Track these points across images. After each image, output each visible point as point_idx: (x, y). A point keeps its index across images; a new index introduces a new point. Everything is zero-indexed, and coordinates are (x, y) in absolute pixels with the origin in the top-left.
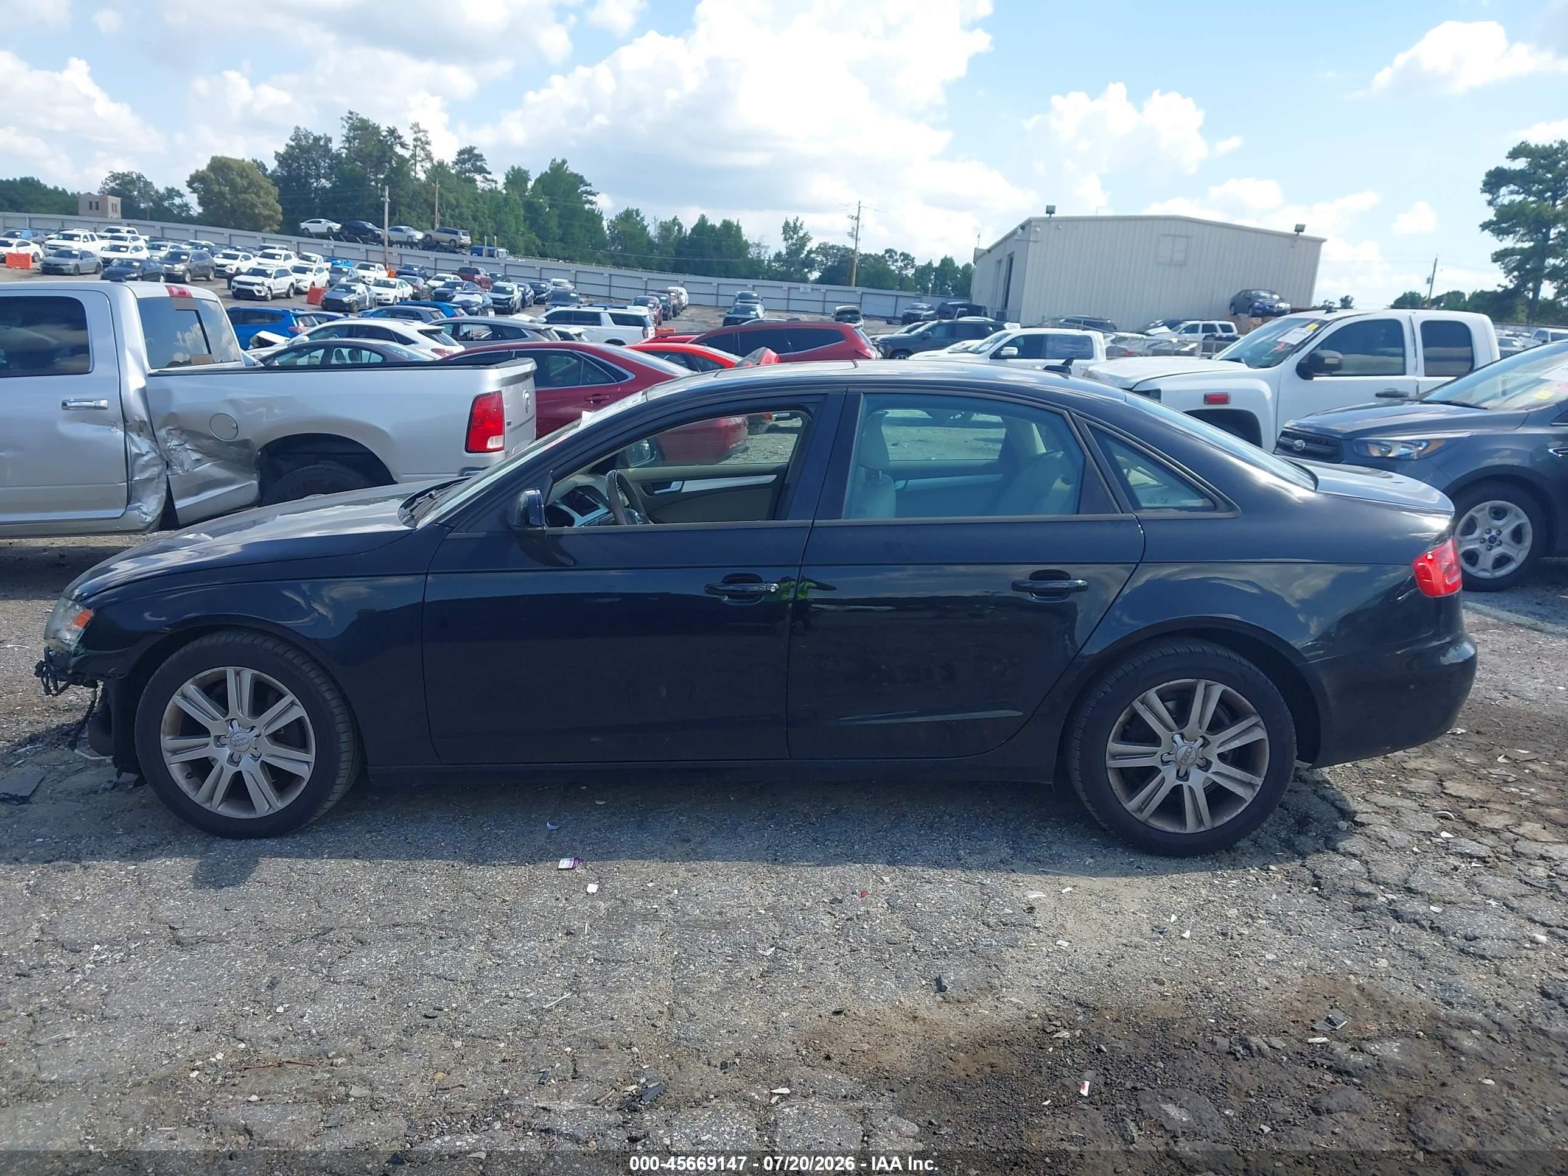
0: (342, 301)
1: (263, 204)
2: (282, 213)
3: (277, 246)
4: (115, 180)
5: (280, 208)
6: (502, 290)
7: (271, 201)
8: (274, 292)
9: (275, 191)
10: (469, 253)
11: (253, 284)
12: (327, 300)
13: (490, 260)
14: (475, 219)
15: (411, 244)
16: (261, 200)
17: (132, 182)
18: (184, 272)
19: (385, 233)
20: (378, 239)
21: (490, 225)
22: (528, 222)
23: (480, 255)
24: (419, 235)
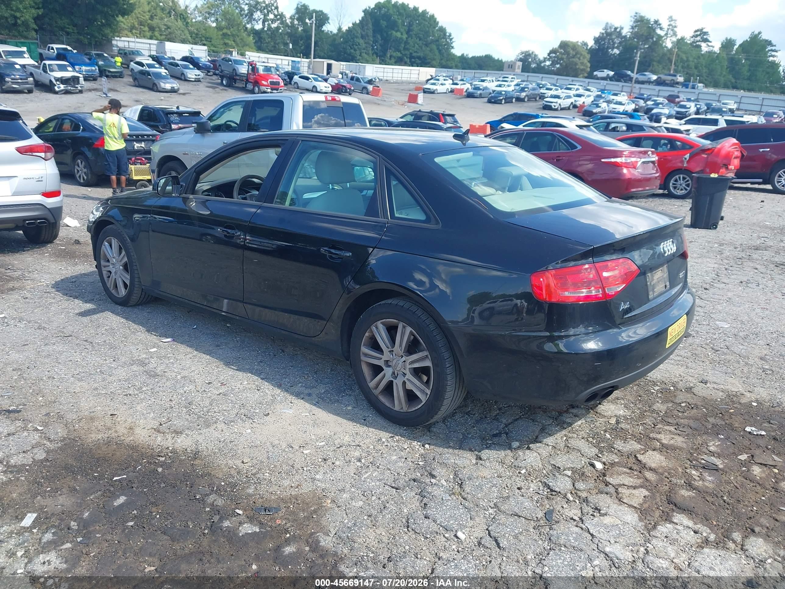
0: (592, 112)
1: (581, 63)
2: (590, 68)
3: (577, 84)
4: (522, 54)
5: (589, 65)
6: (684, 107)
7: (586, 61)
8: (562, 106)
9: (588, 56)
10: (681, 87)
11: (552, 102)
12: (585, 111)
13: (693, 90)
14: (696, 68)
15: (649, 82)
16: (581, 61)
17: (529, 55)
18: (525, 97)
19: (634, 75)
20: (630, 79)
21: (704, 71)
22: (728, 69)
23: (687, 88)
24: (654, 77)
